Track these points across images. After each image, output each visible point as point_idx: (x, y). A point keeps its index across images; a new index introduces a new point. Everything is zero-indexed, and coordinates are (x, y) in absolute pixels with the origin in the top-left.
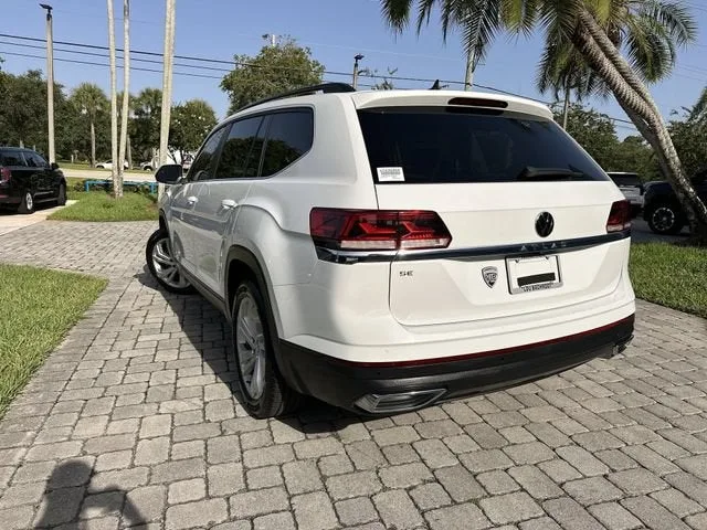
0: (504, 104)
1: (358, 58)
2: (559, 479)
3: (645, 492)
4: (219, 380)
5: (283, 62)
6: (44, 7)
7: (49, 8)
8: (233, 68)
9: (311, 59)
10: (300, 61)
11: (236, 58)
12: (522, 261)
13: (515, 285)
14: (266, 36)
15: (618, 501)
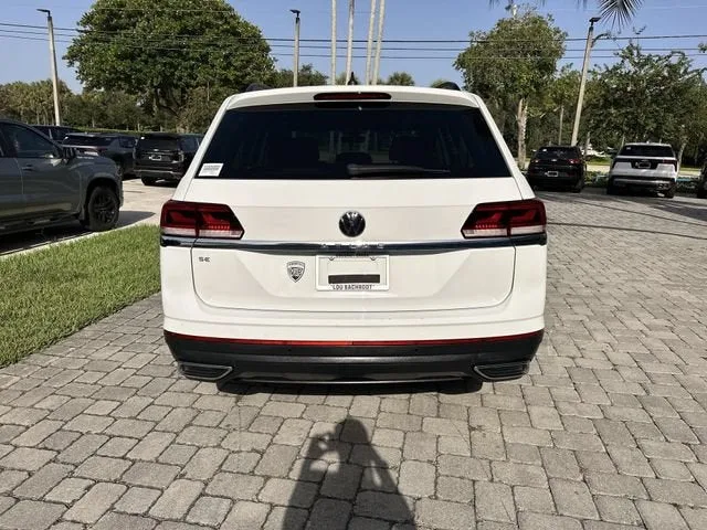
0: (387, 96)
1: (593, 20)
5: (521, 33)
6: (294, 11)
7: (298, 12)
8: (468, 45)
9: (552, 26)
10: (538, 31)
11: (472, 35)
12: (339, 259)
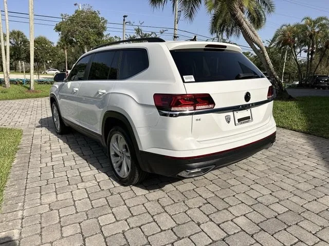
0: (225, 47)
1: (125, 16)
2: (255, 197)
3: (286, 198)
4: (100, 172)
5: (86, 18)
9: (100, 16)
10: (95, 17)
11: (62, 15)
12: (239, 112)
13: (237, 122)
14: (76, 5)
15: (278, 203)
